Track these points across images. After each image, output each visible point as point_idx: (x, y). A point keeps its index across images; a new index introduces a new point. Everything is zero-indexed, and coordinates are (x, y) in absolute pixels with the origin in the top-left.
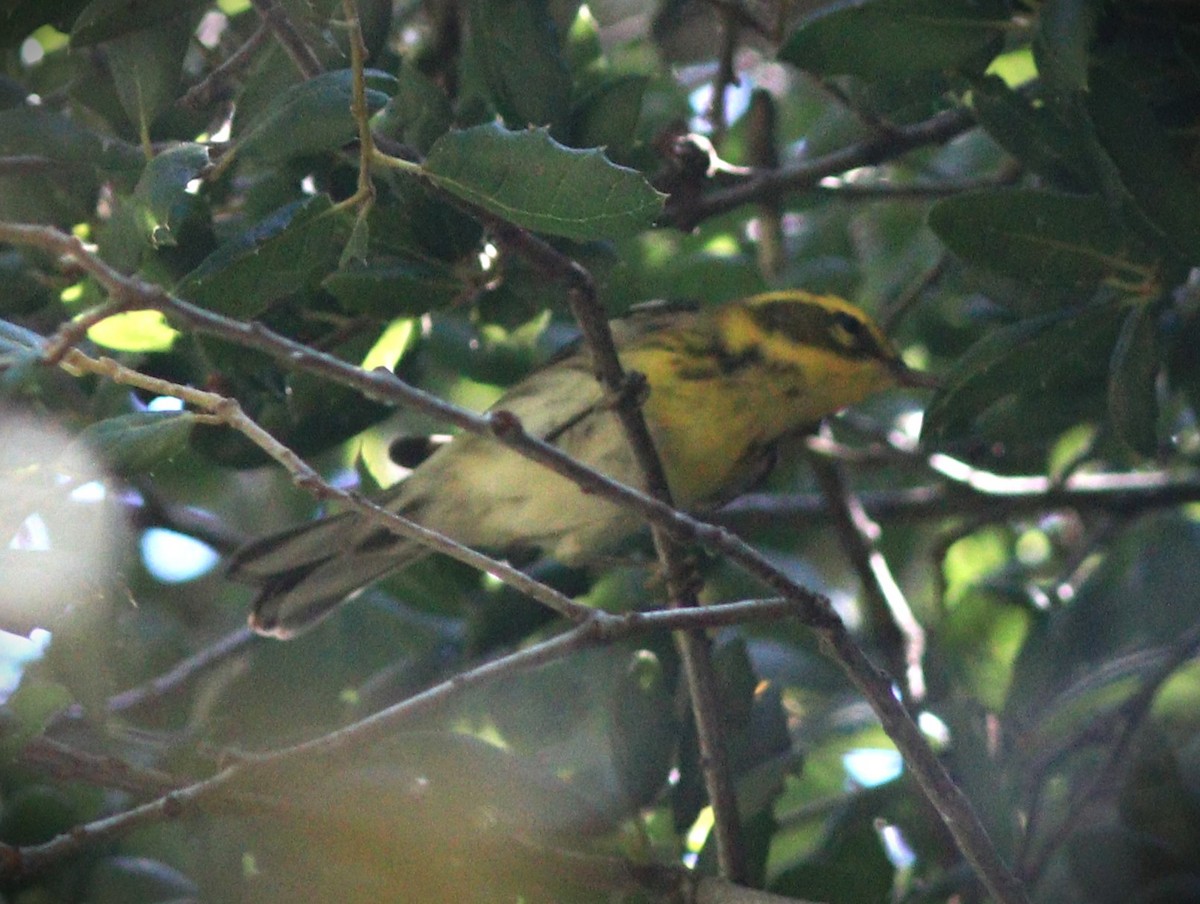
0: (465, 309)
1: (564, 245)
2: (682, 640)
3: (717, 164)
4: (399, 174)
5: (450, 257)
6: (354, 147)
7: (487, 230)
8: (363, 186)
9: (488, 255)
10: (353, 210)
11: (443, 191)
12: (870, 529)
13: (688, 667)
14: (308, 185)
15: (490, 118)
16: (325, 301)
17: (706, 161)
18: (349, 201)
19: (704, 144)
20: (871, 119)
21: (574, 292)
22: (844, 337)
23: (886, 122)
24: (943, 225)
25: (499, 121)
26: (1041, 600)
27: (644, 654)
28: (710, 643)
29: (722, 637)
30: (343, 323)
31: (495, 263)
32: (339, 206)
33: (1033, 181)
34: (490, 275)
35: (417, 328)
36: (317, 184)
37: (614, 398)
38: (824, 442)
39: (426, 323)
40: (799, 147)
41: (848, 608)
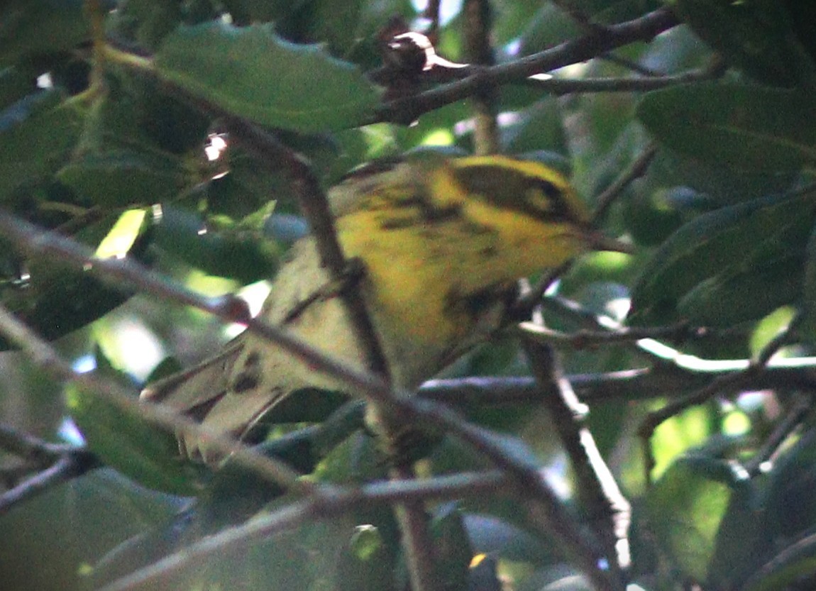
0: (195, 199)
1: (287, 137)
2: (402, 514)
3: (432, 59)
4: (132, 71)
5: (180, 149)
6: (87, 45)
7: (215, 124)
8: (96, 83)
9: (216, 147)
10: (86, 104)
11: (172, 86)
12: (581, 409)
13: (407, 540)
14: (44, 81)
15: (217, 16)
16: (61, 193)
17: (423, 59)
18: (83, 96)
19: (422, 41)
20: (581, 17)
21: (298, 183)
22: (541, 201)
23: (594, 20)
24: (650, 118)
25: (226, 19)
26: (742, 474)
27: (365, 527)
28: (428, 517)
29: (441, 511)
30: (79, 212)
31: (223, 154)
32: (73, 100)
33: (734, 75)
34: (217, 166)
35: (149, 217)
36: (54, 80)
37: (336, 286)
38: (536, 325)
39: (158, 212)
40: (513, 47)
41: (559, 482)
